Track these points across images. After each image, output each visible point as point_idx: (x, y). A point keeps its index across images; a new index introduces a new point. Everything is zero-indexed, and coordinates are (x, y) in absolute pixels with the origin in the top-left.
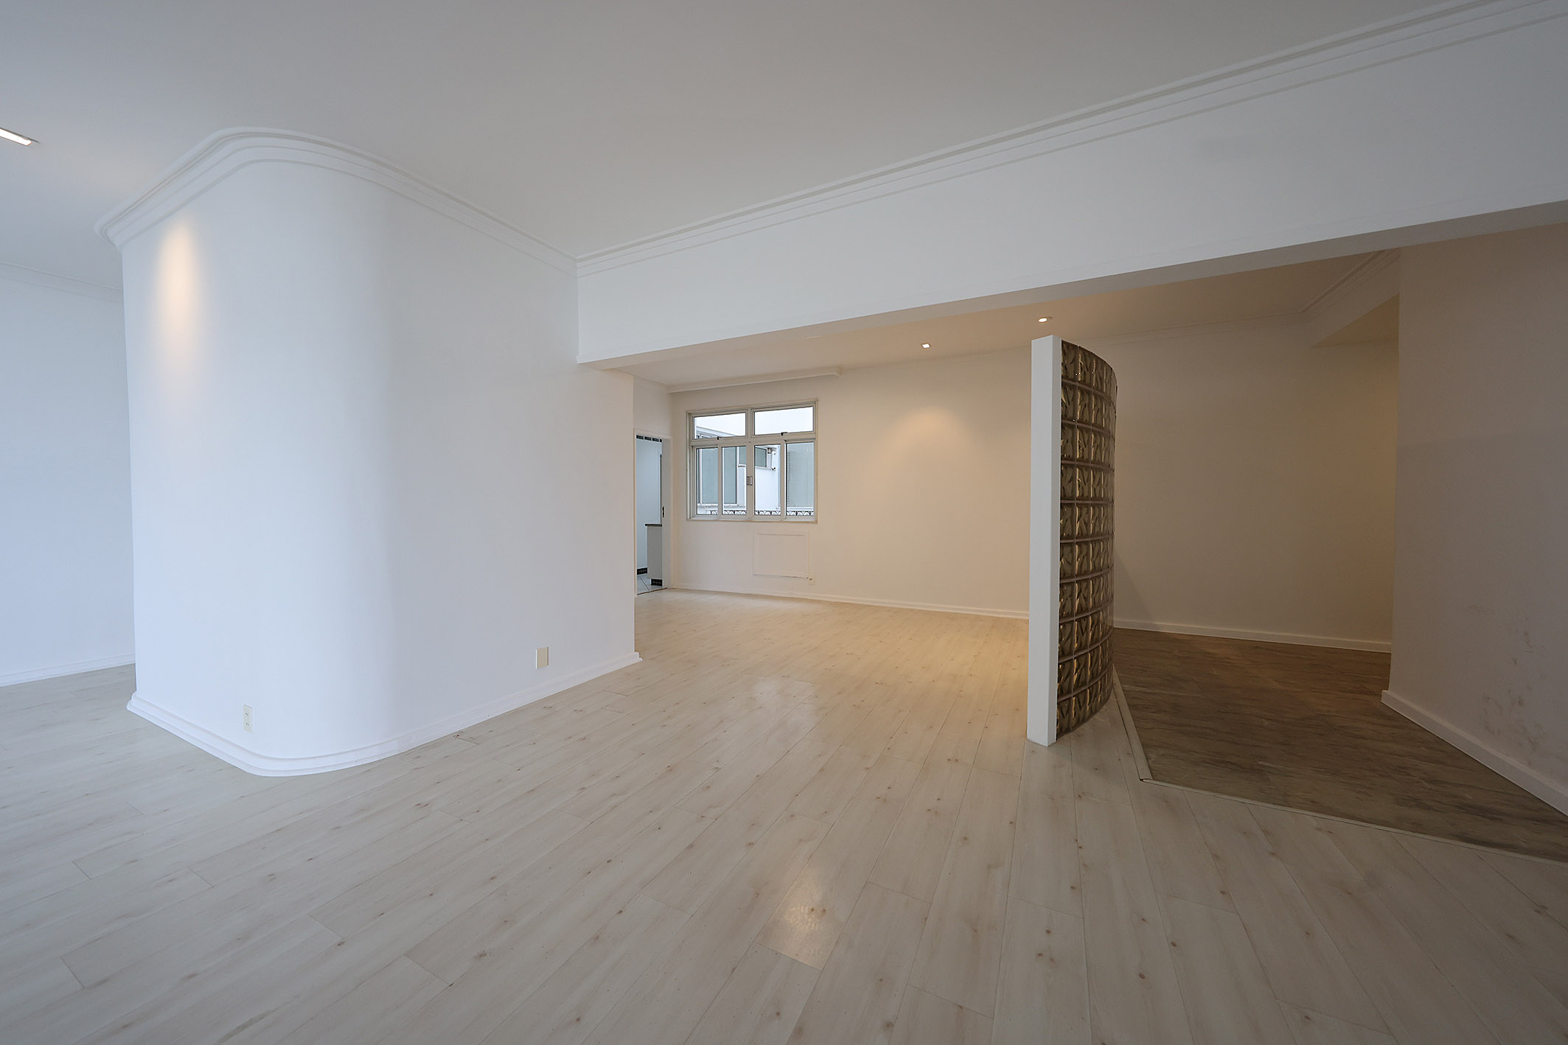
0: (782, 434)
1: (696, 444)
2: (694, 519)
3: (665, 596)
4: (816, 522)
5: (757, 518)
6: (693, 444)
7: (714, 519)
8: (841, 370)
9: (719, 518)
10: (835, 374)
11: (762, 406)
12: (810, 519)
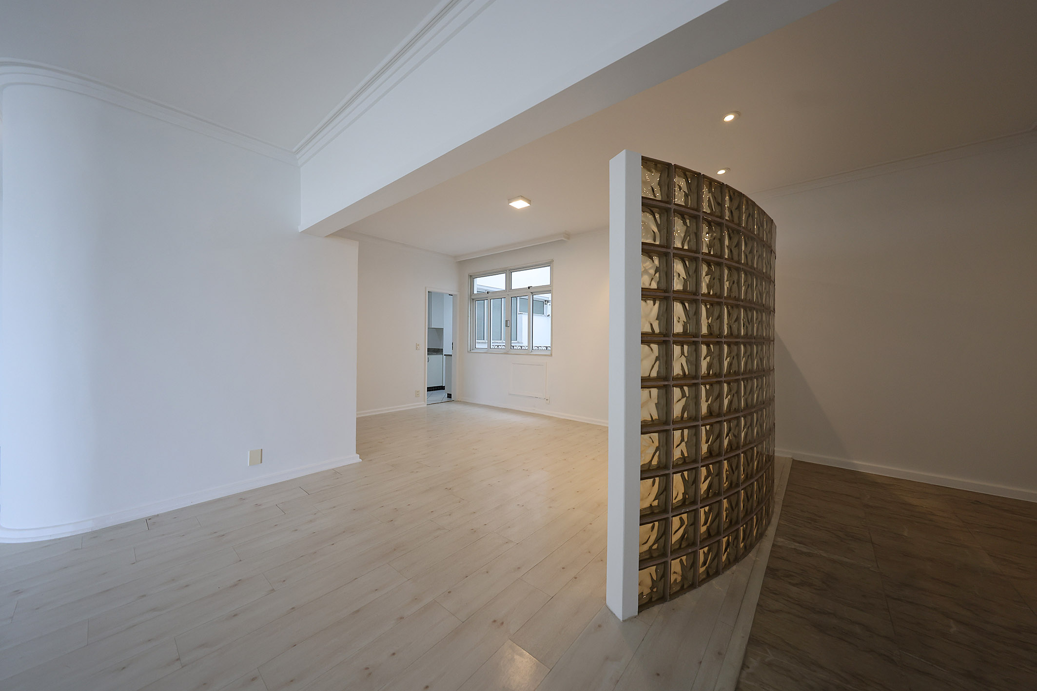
0: (529, 288)
1: (474, 298)
2: (472, 351)
3: (452, 407)
4: (551, 355)
5: (512, 351)
6: (473, 297)
7: (485, 351)
8: (568, 236)
9: (489, 351)
10: (563, 239)
11: (516, 267)
12: (548, 353)
